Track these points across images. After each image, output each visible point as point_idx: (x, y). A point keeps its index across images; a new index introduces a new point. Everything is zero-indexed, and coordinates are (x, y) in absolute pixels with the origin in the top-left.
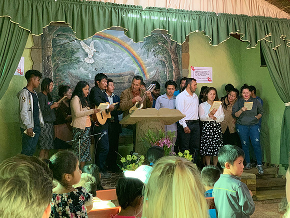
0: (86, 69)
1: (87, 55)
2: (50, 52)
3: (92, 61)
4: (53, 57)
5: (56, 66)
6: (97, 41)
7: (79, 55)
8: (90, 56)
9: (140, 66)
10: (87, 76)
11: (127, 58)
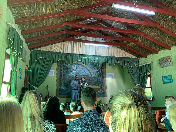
0: (73, 74)
1: (74, 69)
2: (62, 69)
3: (75, 71)
4: (63, 70)
5: (64, 73)
6: (77, 65)
7: (71, 69)
8: (74, 70)
9: (90, 73)
10: (74, 76)
11: (86, 70)
